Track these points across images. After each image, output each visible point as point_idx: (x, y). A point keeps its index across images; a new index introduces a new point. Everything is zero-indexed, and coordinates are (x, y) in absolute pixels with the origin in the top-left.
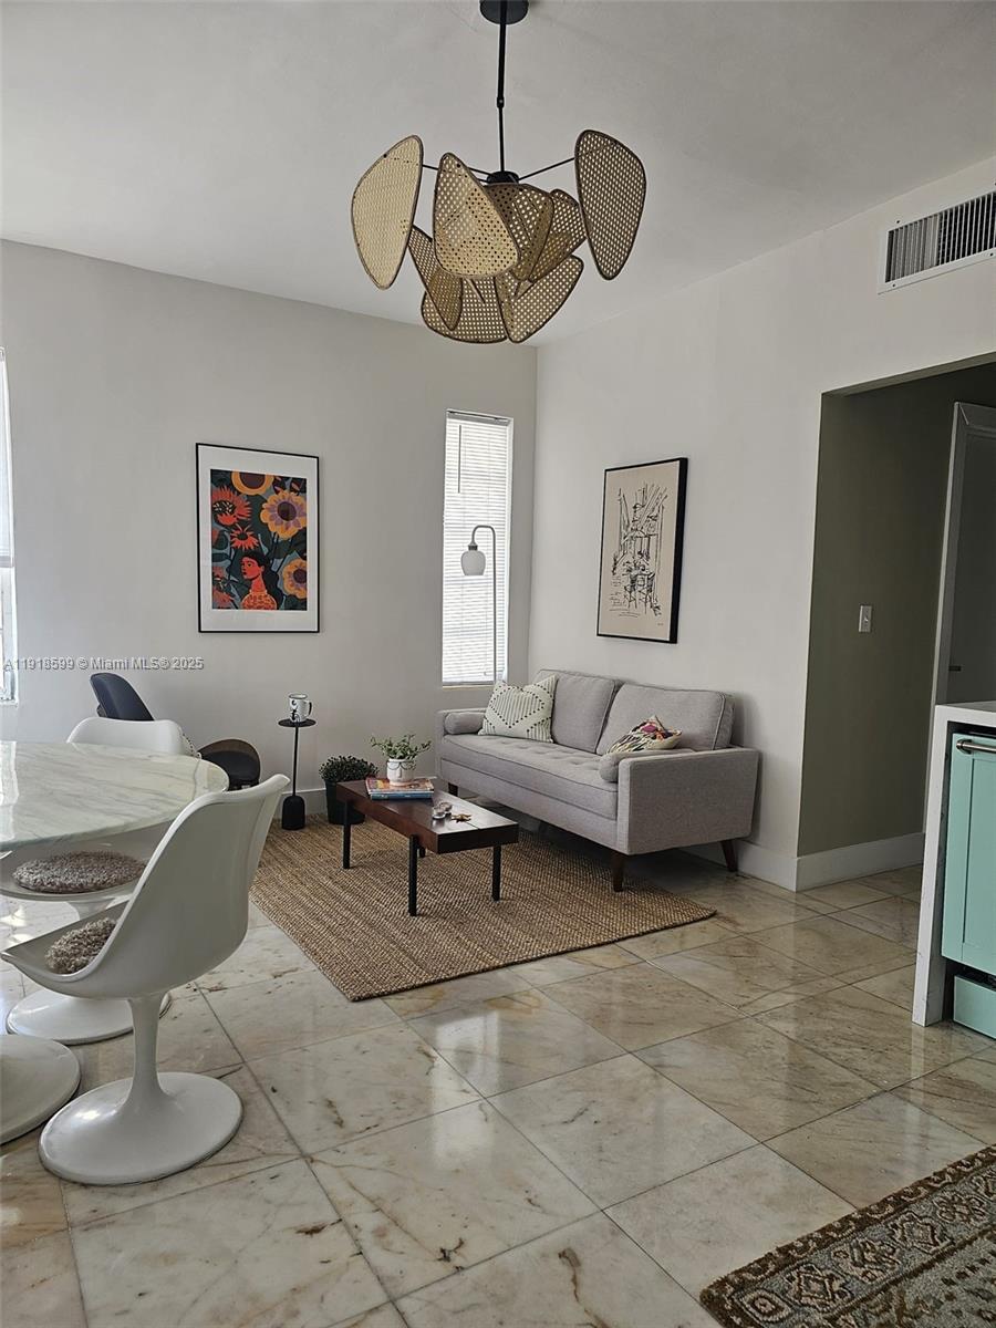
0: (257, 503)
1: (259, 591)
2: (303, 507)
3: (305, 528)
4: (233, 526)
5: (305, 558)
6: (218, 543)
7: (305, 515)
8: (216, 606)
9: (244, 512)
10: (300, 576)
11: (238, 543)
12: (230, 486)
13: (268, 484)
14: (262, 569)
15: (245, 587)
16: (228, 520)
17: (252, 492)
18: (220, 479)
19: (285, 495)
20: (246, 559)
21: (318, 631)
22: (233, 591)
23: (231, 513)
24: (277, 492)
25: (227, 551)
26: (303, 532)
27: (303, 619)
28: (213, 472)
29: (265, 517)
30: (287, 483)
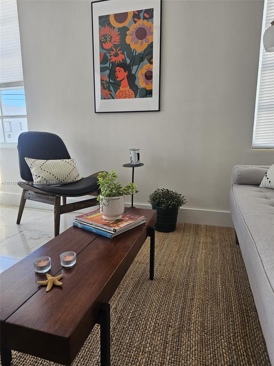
0: (123, 31)
1: (125, 87)
2: (151, 28)
3: (152, 43)
4: (111, 49)
5: (151, 63)
6: (104, 60)
7: (152, 33)
8: (103, 98)
9: (117, 39)
10: (149, 76)
11: (114, 59)
12: (109, 24)
13: (130, 17)
14: (126, 73)
15: (117, 85)
16: (108, 46)
17: (121, 25)
18: (104, 20)
19: (141, 23)
20: (118, 68)
21: (159, 111)
22: (112, 88)
23: (110, 41)
24: (135, 22)
25: (107, 65)
26: (151, 46)
27: (151, 103)
28: (100, 18)
29: (128, 40)
30: (141, 15)
